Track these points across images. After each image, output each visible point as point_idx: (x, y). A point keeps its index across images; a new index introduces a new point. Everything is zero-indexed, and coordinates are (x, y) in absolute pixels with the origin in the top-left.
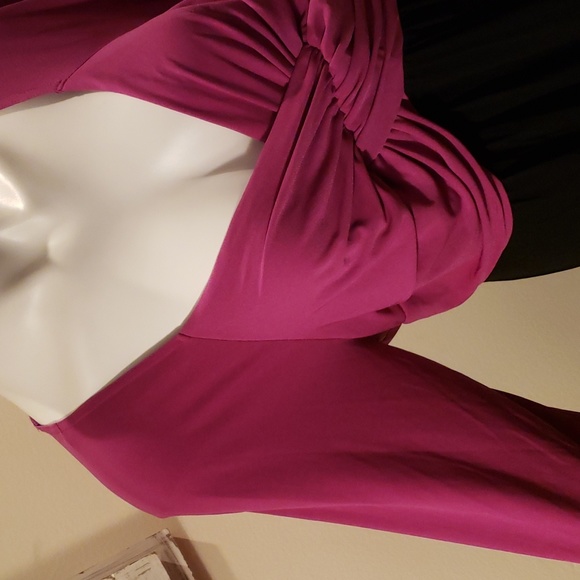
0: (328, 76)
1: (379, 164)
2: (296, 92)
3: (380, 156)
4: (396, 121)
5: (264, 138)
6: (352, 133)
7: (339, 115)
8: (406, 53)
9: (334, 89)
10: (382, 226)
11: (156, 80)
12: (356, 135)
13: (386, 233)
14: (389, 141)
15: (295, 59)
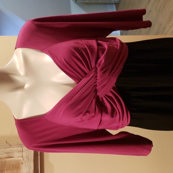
0: (96, 76)
1: (101, 99)
2: (87, 77)
3: (102, 97)
4: (109, 91)
5: (77, 83)
6: (97, 90)
7: (96, 85)
8: (119, 76)
9: (96, 79)
10: (93, 114)
12: (98, 91)
13: (93, 116)
14: (106, 95)
15: (92, 69)
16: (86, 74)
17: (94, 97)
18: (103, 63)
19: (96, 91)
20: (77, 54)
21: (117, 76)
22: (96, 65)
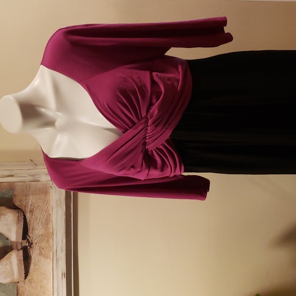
1: (150, 153)
2: (136, 129)
3: (152, 151)
4: (161, 145)
5: (124, 133)
6: (147, 143)
9: (147, 132)
10: (139, 170)
11: (101, 105)
13: (139, 172)
14: (157, 148)
15: (142, 118)
16: (134, 124)
17: (142, 152)
18: (156, 115)
19: (145, 144)
20: (124, 100)
21: (173, 129)
22: (147, 114)
